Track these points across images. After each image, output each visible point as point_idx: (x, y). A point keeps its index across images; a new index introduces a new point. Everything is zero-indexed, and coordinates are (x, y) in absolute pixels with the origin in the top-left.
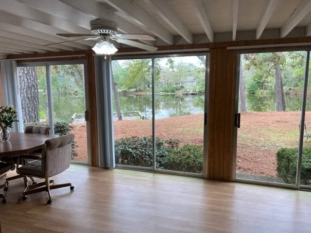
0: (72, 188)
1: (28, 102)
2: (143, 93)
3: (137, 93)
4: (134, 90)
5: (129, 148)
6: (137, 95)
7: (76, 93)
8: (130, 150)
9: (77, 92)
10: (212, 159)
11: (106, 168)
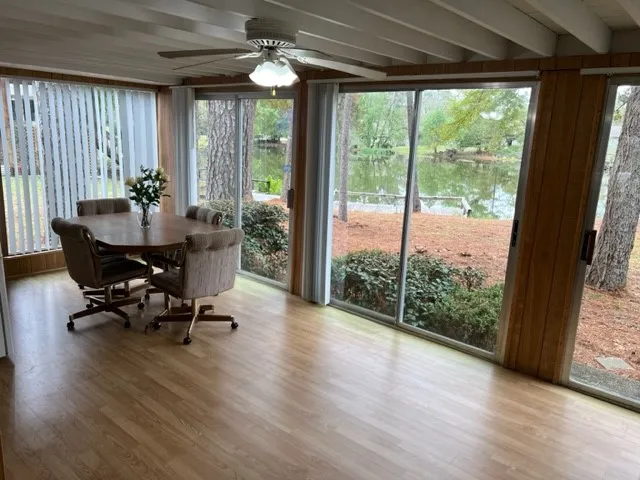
0: (234, 326)
1: (228, 163)
2: (494, 158)
3: (479, 157)
4: (473, 149)
5: (363, 270)
6: (478, 162)
7: (355, 150)
8: (364, 276)
9: (356, 147)
10: (519, 326)
11: (313, 301)
